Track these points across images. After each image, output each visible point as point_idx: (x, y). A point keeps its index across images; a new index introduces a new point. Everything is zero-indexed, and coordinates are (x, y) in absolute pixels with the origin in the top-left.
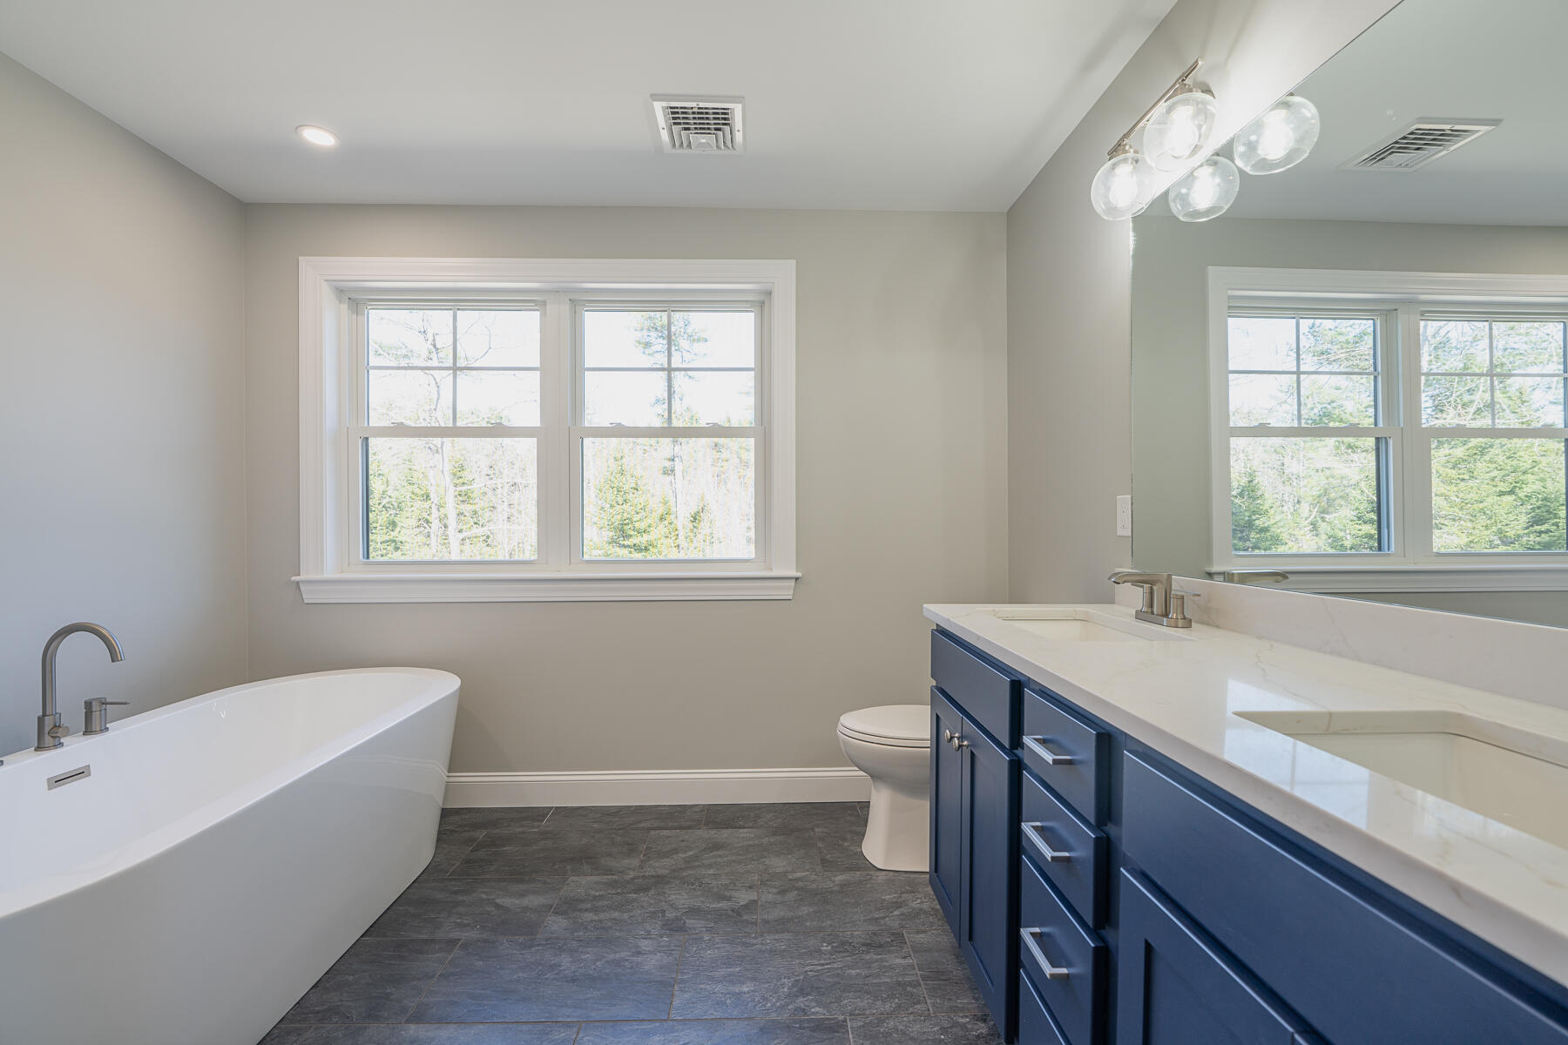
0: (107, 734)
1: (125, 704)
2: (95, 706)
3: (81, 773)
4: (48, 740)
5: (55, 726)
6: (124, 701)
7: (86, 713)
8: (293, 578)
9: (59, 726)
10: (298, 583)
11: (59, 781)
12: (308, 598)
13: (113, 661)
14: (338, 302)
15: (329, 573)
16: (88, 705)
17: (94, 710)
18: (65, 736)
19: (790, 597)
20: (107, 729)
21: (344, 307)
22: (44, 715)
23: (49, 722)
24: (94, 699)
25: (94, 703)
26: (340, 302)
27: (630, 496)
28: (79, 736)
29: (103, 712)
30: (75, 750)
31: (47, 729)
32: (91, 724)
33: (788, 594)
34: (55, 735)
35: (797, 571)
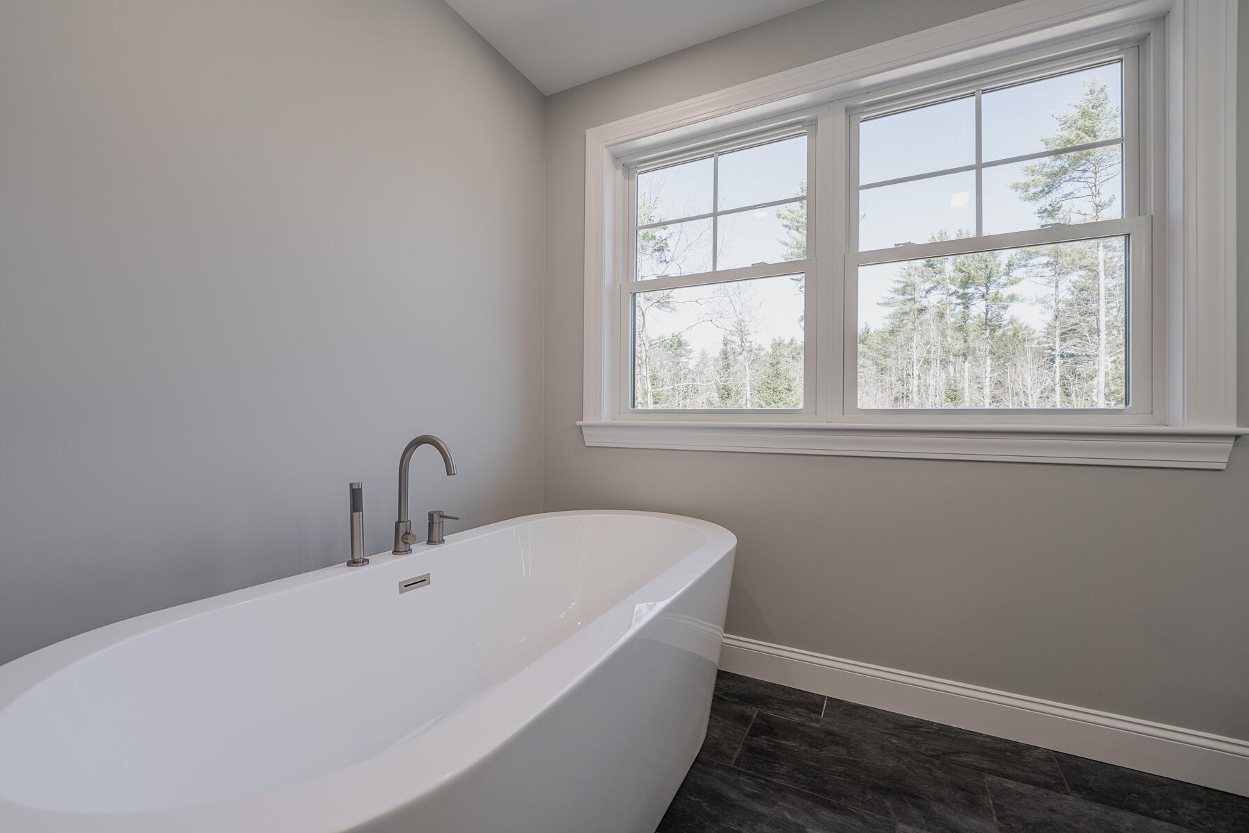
0: (443, 546)
1: (456, 519)
2: (436, 519)
3: (423, 581)
4: (402, 546)
5: (406, 533)
6: (454, 516)
7: (429, 523)
8: (579, 423)
9: (409, 533)
10: (581, 427)
11: (408, 585)
12: (589, 441)
13: (448, 474)
14: (614, 169)
15: (605, 419)
16: (431, 516)
17: (434, 522)
18: (413, 544)
19: (1223, 466)
20: (443, 540)
21: (620, 172)
22: (400, 521)
23: (402, 526)
24: (436, 512)
25: (435, 515)
26: (616, 169)
27: (783, 396)
28: (423, 545)
29: (441, 524)
30: (421, 558)
31: (401, 535)
32: (433, 532)
33: (1220, 461)
34: (405, 541)
35: (1239, 424)
